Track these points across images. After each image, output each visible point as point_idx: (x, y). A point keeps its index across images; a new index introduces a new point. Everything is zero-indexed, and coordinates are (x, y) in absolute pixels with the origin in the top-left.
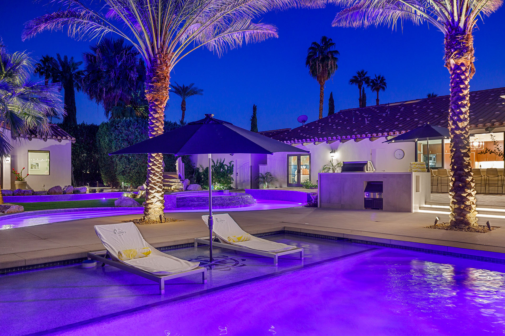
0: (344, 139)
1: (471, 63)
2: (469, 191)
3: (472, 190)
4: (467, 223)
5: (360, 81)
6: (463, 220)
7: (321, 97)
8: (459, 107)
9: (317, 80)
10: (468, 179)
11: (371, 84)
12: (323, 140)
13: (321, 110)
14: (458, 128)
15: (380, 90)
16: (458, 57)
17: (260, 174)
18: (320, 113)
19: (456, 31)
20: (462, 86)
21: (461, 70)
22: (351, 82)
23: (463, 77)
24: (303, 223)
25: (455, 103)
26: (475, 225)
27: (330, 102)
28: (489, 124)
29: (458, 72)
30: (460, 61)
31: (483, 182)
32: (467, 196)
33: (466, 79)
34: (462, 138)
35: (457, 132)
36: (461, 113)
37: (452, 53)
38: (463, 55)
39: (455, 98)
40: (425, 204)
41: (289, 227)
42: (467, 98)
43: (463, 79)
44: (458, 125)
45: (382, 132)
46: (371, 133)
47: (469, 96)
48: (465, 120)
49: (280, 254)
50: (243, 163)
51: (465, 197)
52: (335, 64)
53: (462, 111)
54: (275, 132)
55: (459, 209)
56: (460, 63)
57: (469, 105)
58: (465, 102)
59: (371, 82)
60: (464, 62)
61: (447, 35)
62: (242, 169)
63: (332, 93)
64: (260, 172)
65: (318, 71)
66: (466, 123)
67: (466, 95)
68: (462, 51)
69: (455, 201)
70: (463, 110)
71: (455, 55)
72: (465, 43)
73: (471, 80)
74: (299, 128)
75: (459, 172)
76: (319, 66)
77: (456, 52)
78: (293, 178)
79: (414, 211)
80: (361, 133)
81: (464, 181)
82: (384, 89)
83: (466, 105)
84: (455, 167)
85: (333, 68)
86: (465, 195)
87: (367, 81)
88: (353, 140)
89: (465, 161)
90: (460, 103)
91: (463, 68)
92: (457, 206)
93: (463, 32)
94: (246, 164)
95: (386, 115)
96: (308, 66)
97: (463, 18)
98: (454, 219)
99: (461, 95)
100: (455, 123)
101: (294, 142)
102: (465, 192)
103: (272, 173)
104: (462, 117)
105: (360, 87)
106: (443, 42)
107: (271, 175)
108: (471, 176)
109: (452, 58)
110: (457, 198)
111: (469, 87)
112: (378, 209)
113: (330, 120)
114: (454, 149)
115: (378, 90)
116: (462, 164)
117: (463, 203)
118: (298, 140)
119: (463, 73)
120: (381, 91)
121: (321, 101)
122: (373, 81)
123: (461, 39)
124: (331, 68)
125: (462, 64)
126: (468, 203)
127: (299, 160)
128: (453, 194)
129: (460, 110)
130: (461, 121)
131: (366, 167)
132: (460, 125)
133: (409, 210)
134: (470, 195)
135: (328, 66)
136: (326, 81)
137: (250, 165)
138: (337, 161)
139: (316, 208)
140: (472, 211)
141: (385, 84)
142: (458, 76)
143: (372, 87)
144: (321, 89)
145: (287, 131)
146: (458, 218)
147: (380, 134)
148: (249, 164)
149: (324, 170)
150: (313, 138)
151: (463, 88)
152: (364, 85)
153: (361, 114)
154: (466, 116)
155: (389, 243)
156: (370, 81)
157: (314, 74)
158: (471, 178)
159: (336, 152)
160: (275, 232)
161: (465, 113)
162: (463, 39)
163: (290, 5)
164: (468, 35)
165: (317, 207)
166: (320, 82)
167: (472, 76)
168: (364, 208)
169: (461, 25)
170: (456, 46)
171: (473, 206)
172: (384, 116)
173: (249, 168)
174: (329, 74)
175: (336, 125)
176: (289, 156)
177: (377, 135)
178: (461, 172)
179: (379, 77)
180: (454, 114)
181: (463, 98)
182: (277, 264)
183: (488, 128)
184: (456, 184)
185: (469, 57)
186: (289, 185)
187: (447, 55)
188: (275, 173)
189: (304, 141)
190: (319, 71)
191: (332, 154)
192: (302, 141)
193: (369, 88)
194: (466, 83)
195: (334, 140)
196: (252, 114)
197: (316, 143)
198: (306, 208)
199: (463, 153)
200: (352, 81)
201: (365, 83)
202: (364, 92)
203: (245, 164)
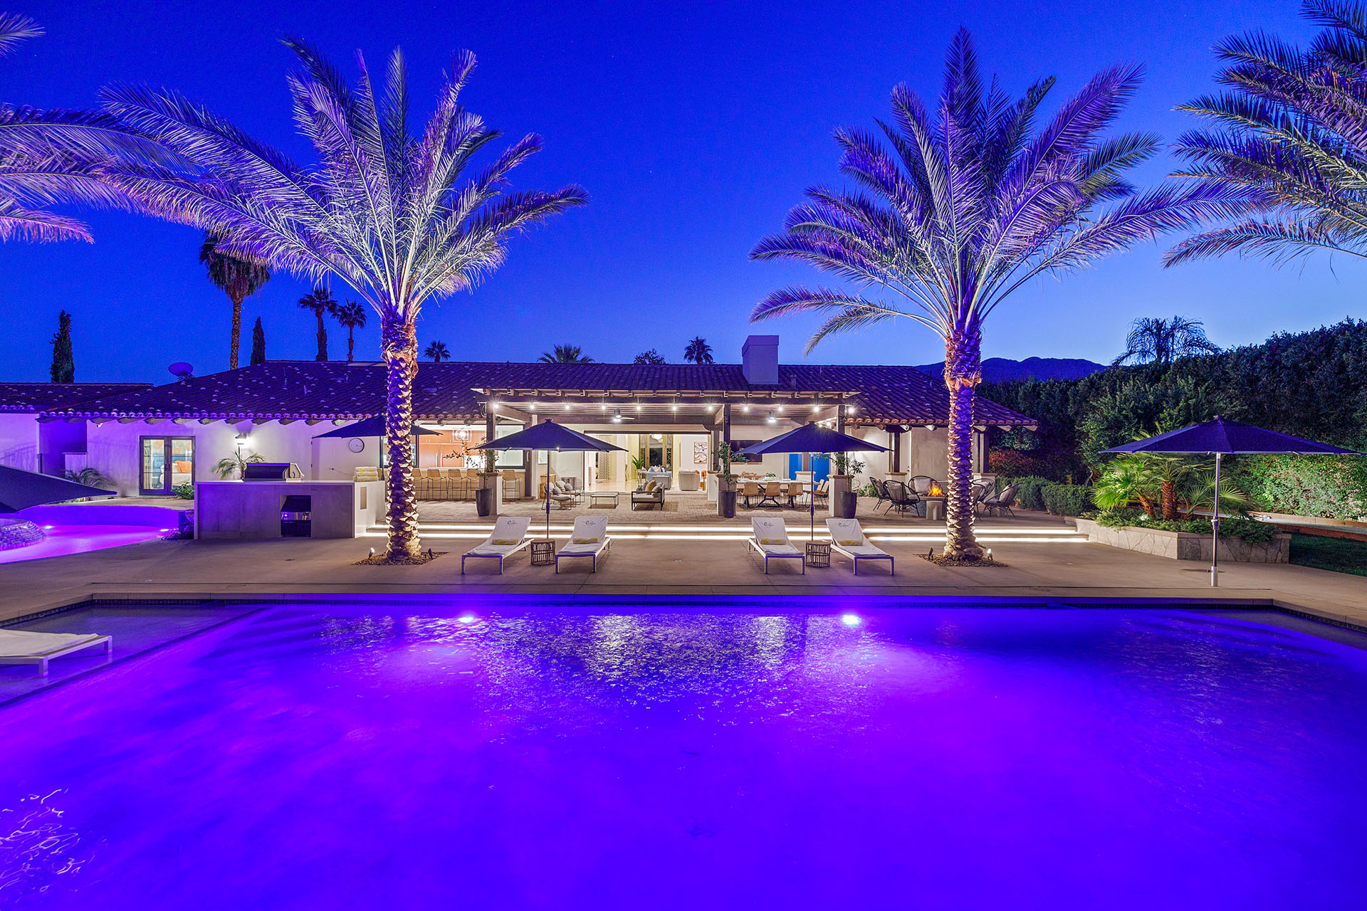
0: (261, 419)
1: (413, 359)
2: (408, 515)
3: (412, 513)
4: (407, 554)
5: (320, 306)
6: (401, 550)
7: (235, 323)
8: (397, 411)
9: (227, 293)
10: (407, 500)
11: (340, 314)
12: (219, 418)
13: (235, 346)
14: (396, 437)
15: (355, 326)
16: (396, 350)
17: (66, 473)
18: (232, 351)
19: (393, 317)
20: (401, 386)
21: (400, 366)
22: (302, 305)
23: (402, 375)
24: (141, 581)
25: (393, 405)
26: (416, 554)
27: (255, 333)
28: (468, 416)
29: (397, 368)
30: (399, 356)
31: (464, 485)
32: (406, 520)
33: (406, 378)
34: (402, 450)
35: (396, 442)
36: (401, 419)
37: (389, 344)
38: (402, 349)
39: (393, 399)
40: (376, 524)
41: (104, 594)
42: (408, 402)
43: (403, 378)
44: (396, 434)
45: (327, 412)
46: (309, 412)
47: (411, 398)
48: (405, 427)
49: (51, 657)
50: (17, 448)
51: (404, 522)
52: (264, 271)
53: (401, 417)
54: (110, 387)
55: (397, 536)
56: (398, 358)
57: (411, 410)
58: (405, 406)
59: (339, 310)
60: (403, 357)
61: (384, 319)
62: (13, 460)
63: (258, 322)
64: (67, 468)
65: (227, 276)
66: (406, 432)
67: (407, 398)
68: (401, 344)
69: (392, 527)
70: (403, 416)
71: (392, 346)
72: (404, 334)
73: (413, 380)
74: (170, 387)
75: (397, 491)
76: (230, 268)
77: (393, 344)
78: (154, 478)
79: (357, 535)
80: (291, 411)
81: (403, 503)
82: (362, 325)
83: (407, 409)
84: (393, 485)
85: (260, 277)
86: (404, 519)
87: (333, 307)
88: (277, 421)
89: (404, 478)
90: (398, 407)
91: (403, 365)
92: (394, 534)
93: (402, 321)
94: (25, 451)
95: (343, 381)
96: (204, 263)
97: (402, 304)
98: (391, 550)
99: (400, 397)
100: (392, 431)
101: (154, 415)
102: (404, 516)
103: (101, 469)
104: (401, 424)
105: (319, 315)
106: (380, 327)
107: (97, 474)
108: (411, 495)
109: (389, 349)
110: (395, 523)
111: (411, 387)
112: (305, 536)
113: (241, 377)
114: (392, 463)
115: (351, 324)
116: (400, 481)
117: (402, 529)
118: (163, 412)
119: (402, 370)
120: (356, 328)
121: (235, 331)
122: (342, 310)
123: (399, 329)
124: (256, 277)
125: (402, 360)
126: (408, 529)
127: (168, 447)
128: (391, 519)
129: (399, 415)
130: (400, 428)
131: (286, 472)
132: (399, 434)
133: (349, 534)
134: (411, 519)
135: (248, 273)
136: (246, 298)
137: (38, 453)
138: (250, 451)
139: (187, 542)
140: (413, 538)
141: (363, 317)
142: (396, 373)
143: (342, 318)
144: (235, 310)
145: (142, 388)
146: (395, 548)
147: (324, 416)
148: (35, 450)
149: (220, 467)
150: (198, 411)
151: (403, 389)
152: (327, 315)
153: (303, 373)
154: (407, 424)
155: (282, 598)
156: (338, 308)
157: (219, 280)
158: (413, 498)
159: (247, 437)
160: (66, 606)
161: (406, 419)
162: (402, 329)
163: (115, 203)
164: (409, 325)
165: (193, 538)
166: (233, 296)
167: (415, 375)
168: (281, 536)
169: (400, 311)
170: (394, 336)
171: (414, 532)
172: (338, 383)
173: (33, 461)
174: (251, 286)
175: (251, 389)
176: (142, 438)
177: (319, 417)
178: (400, 492)
179: (354, 305)
180: (392, 420)
181: (403, 401)
182: (46, 673)
183: (468, 420)
184: (394, 506)
185: (410, 352)
186: (144, 492)
187: (383, 344)
188: (108, 470)
189: (177, 415)
190: (229, 278)
191: (240, 440)
192: (173, 415)
193: (336, 320)
194: (407, 383)
195: (241, 418)
196: (57, 331)
197: (204, 421)
198: (168, 542)
199: (403, 468)
200: (303, 303)
201: (328, 310)
202: (323, 328)
203: (24, 449)
